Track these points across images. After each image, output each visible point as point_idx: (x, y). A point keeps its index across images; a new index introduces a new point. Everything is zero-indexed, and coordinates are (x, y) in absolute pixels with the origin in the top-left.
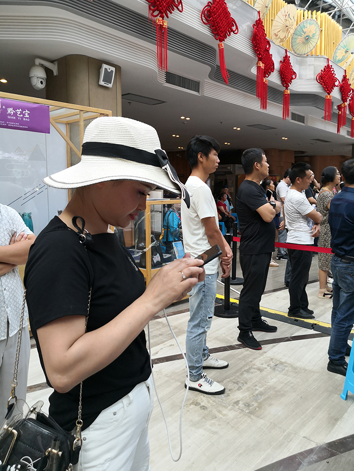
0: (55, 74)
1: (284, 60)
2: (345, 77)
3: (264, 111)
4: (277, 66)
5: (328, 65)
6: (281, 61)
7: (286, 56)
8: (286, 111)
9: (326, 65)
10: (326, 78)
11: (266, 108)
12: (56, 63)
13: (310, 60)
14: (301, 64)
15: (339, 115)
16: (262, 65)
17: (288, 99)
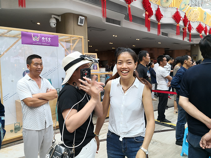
0: (60, 21)
1: (157, 10)
2: (185, 16)
3: (149, 32)
4: (154, 12)
5: (177, 11)
6: (156, 11)
7: (158, 8)
8: (159, 32)
9: (176, 11)
10: (177, 17)
11: (150, 31)
12: (60, 16)
13: (169, 9)
14: (165, 11)
15: (183, 32)
16: (147, 13)
17: (160, 27)
